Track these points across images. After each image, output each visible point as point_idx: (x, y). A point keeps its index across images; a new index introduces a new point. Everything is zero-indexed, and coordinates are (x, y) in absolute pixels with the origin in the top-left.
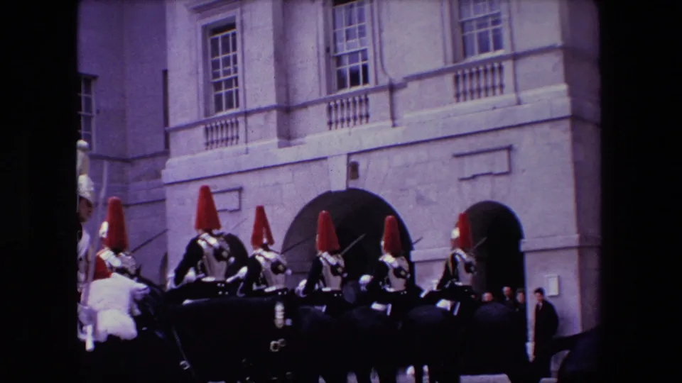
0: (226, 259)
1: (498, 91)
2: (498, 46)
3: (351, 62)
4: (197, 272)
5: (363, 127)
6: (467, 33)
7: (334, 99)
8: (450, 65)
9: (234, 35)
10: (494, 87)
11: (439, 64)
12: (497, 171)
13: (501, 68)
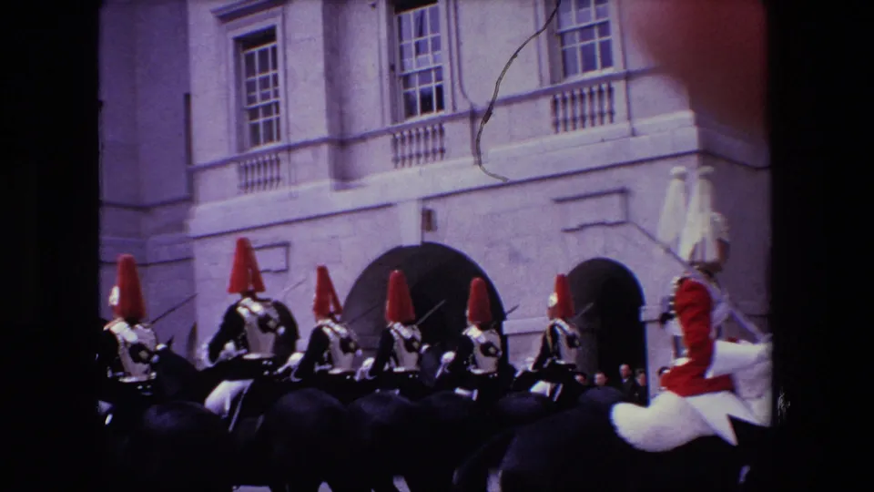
0: (274, 330)
1: (607, 119)
2: (607, 62)
3: (422, 82)
4: (238, 347)
5: (436, 166)
6: (567, 47)
7: (401, 130)
8: (547, 86)
9: (274, 49)
10: (602, 114)
11: (532, 85)
12: (612, 219)
13: (610, 90)
